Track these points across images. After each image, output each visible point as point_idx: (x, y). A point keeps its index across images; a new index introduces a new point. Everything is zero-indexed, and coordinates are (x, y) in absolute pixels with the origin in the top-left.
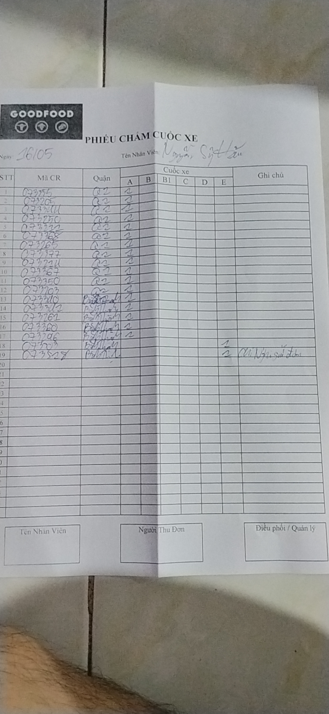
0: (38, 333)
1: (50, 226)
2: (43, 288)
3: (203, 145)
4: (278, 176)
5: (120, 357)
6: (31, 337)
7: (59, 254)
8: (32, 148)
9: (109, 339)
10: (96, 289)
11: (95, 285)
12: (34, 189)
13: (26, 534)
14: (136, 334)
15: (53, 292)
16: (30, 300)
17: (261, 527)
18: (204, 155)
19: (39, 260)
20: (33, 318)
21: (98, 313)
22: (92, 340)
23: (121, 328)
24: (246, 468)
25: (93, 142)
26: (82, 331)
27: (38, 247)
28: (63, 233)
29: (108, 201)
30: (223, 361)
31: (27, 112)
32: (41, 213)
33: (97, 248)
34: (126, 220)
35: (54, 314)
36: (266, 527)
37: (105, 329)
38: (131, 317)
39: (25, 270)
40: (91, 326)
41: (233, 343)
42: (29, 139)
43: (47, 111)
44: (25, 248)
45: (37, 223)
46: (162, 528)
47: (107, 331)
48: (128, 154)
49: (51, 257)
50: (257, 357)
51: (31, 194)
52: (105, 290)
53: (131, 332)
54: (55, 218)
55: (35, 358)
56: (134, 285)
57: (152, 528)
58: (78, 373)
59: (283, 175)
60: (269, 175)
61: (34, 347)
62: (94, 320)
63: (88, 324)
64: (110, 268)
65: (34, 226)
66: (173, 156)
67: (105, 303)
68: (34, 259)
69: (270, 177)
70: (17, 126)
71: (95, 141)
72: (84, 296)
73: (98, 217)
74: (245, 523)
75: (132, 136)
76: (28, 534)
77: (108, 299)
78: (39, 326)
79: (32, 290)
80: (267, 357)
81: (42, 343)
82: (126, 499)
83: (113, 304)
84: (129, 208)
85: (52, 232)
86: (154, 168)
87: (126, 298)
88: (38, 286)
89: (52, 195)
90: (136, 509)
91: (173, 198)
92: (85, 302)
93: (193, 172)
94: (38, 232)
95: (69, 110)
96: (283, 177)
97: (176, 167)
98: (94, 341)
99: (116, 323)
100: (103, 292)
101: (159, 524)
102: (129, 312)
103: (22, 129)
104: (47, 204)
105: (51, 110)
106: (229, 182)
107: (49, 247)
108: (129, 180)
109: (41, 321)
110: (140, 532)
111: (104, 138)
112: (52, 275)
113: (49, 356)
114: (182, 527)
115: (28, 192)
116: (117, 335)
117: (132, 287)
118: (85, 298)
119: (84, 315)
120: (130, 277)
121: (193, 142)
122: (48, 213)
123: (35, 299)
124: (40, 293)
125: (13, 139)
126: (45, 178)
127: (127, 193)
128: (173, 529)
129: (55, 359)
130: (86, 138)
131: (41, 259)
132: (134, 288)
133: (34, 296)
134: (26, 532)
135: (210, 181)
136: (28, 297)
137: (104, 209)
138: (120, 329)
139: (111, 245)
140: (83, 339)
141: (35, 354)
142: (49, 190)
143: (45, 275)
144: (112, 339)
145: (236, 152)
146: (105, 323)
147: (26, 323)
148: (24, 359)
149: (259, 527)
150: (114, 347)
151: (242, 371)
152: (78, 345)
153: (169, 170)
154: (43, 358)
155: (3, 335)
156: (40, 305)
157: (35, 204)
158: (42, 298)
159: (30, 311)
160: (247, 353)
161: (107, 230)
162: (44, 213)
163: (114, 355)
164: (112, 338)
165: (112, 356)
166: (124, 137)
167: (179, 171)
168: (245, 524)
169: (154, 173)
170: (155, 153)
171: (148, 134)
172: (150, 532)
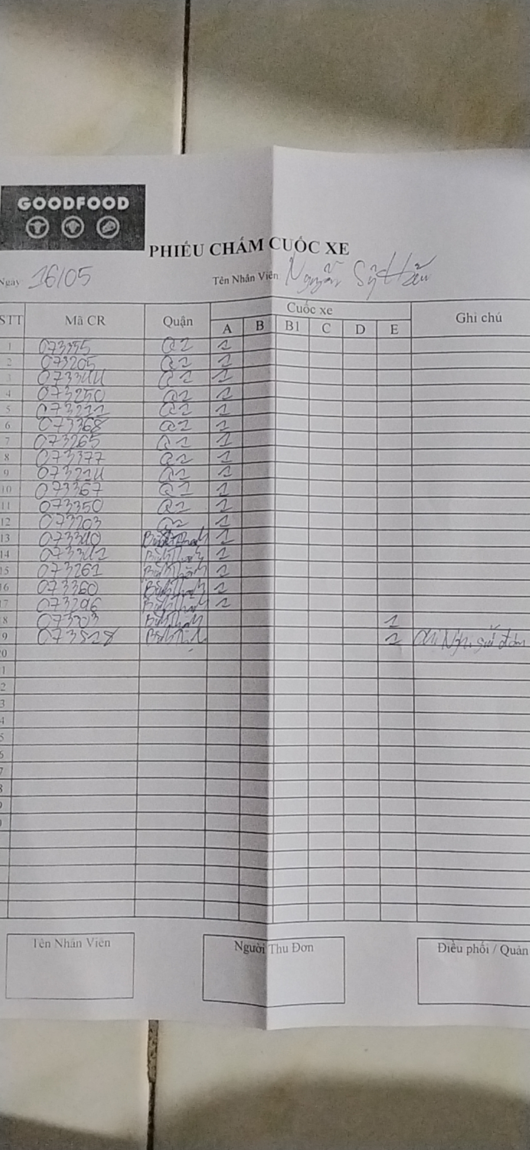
0: (64, 598)
1: (86, 408)
2: (73, 517)
3: (359, 261)
4: (491, 318)
5: (206, 642)
6: (52, 605)
7: (102, 458)
8: (55, 267)
9: (187, 609)
10: (167, 519)
11: (164, 513)
12: (60, 340)
13: (42, 947)
14: (234, 601)
15: (91, 524)
16: (50, 539)
17: (447, 946)
18: (359, 279)
19: (66, 468)
20: (56, 571)
21: (169, 564)
22: (157, 611)
23: (208, 591)
24: (423, 842)
25: (163, 255)
26: (141, 594)
27: (65, 445)
28: (109, 420)
29: (188, 363)
30: (386, 653)
31: (47, 200)
32: (70, 384)
33: (167, 445)
34: (220, 398)
35: (93, 564)
36: (456, 946)
37: (181, 593)
38: (227, 572)
39: (43, 485)
40: (157, 587)
41: (405, 620)
42: (50, 249)
43: (83, 198)
44: (42, 447)
45: (64, 403)
46: (274, 946)
47: (183, 595)
48: (224, 279)
49: (87, 464)
50: (447, 646)
51: (54, 350)
52: (181, 522)
53: (226, 599)
54: (96, 392)
55: (59, 642)
56: (232, 514)
57: (257, 945)
58: (132, 669)
59: (501, 317)
60: (475, 317)
61: (57, 622)
62: (161, 576)
63: (152, 582)
64: (190, 483)
65: (59, 408)
66: (306, 282)
67: (181, 546)
68: (58, 466)
69: (477, 320)
70: (30, 227)
71: (166, 254)
72: (144, 532)
73: (169, 391)
74: (418, 938)
75: (232, 244)
76: (46, 947)
77: (185, 540)
78: (66, 585)
79: (55, 522)
80: (464, 646)
81: (70, 614)
82: (212, 892)
83: (196, 547)
84: (225, 377)
85: (89, 418)
86: (270, 302)
87: (217, 538)
88: (65, 516)
89: (90, 353)
90: (231, 911)
91: (303, 359)
92: (145, 544)
93: (339, 311)
94: (64, 419)
95: (121, 196)
96: (501, 321)
97: (309, 302)
98: (162, 612)
99: (200, 581)
100: (178, 526)
101: (269, 939)
102: (224, 563)
103: (37, 231)
104: (81, 368)
105: (90, 197)
106: (403, 329)
107: (85, 445)
108: (226, 325)
109: (69, 576)
110: (236, 949)
111: (183, 247)
112: (88, 496)
113: (83, 639)
114: (308, 944)
115: (48, 346)
116: (201, 603)
117: (228, 518)
118: (148, 534)
119: (144, 566)
120: (226, 500)
121: (341, 255)
122: (84, 384)
123: (60, 538)
124: (68, 528)
125: (23, 249)
126: (79, 320)
127: (223, 349)
128: (294, 947)
129: (93, 643)
130: (152, 247)
131: (69, 466)
132: (233, 521)
133: (60, 533)
134: (43, 943)
135: (370, 327)
136: (47, 534)
137: (181, 378)
138: (206, 592)
139: (193, 441)
140: (142, 609)
141: (60, 635)
142: (85, 343)
143: (78, 495)
144: (193, 610)
145: (418, 275)
146: (181, 579)
147: (44, 581)
148: (39, 644)
149: (444, 946)
150: (197, 625)
151: (421, 670)
152: (135, 619)
153: (297, 307)
154: (73, 642)
155: (5, 600)
156: (69, 549)
157: (61, 368)
158: (72, 537)
159: (50, 559)
160: (430, 638)
161: (186, 414)
162: (75, 384)
163: (196, 637)
164: (192, 607)
165: (192, 640)
166: (218, 245)
167: (314, 308)
168: (419, 940)
169: (271, 315)
170: (273, 276)
171: (261, 241)
172: (254, 951)
